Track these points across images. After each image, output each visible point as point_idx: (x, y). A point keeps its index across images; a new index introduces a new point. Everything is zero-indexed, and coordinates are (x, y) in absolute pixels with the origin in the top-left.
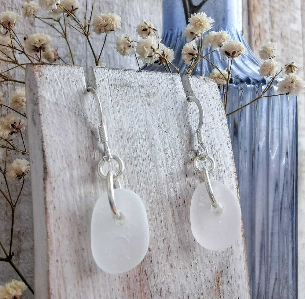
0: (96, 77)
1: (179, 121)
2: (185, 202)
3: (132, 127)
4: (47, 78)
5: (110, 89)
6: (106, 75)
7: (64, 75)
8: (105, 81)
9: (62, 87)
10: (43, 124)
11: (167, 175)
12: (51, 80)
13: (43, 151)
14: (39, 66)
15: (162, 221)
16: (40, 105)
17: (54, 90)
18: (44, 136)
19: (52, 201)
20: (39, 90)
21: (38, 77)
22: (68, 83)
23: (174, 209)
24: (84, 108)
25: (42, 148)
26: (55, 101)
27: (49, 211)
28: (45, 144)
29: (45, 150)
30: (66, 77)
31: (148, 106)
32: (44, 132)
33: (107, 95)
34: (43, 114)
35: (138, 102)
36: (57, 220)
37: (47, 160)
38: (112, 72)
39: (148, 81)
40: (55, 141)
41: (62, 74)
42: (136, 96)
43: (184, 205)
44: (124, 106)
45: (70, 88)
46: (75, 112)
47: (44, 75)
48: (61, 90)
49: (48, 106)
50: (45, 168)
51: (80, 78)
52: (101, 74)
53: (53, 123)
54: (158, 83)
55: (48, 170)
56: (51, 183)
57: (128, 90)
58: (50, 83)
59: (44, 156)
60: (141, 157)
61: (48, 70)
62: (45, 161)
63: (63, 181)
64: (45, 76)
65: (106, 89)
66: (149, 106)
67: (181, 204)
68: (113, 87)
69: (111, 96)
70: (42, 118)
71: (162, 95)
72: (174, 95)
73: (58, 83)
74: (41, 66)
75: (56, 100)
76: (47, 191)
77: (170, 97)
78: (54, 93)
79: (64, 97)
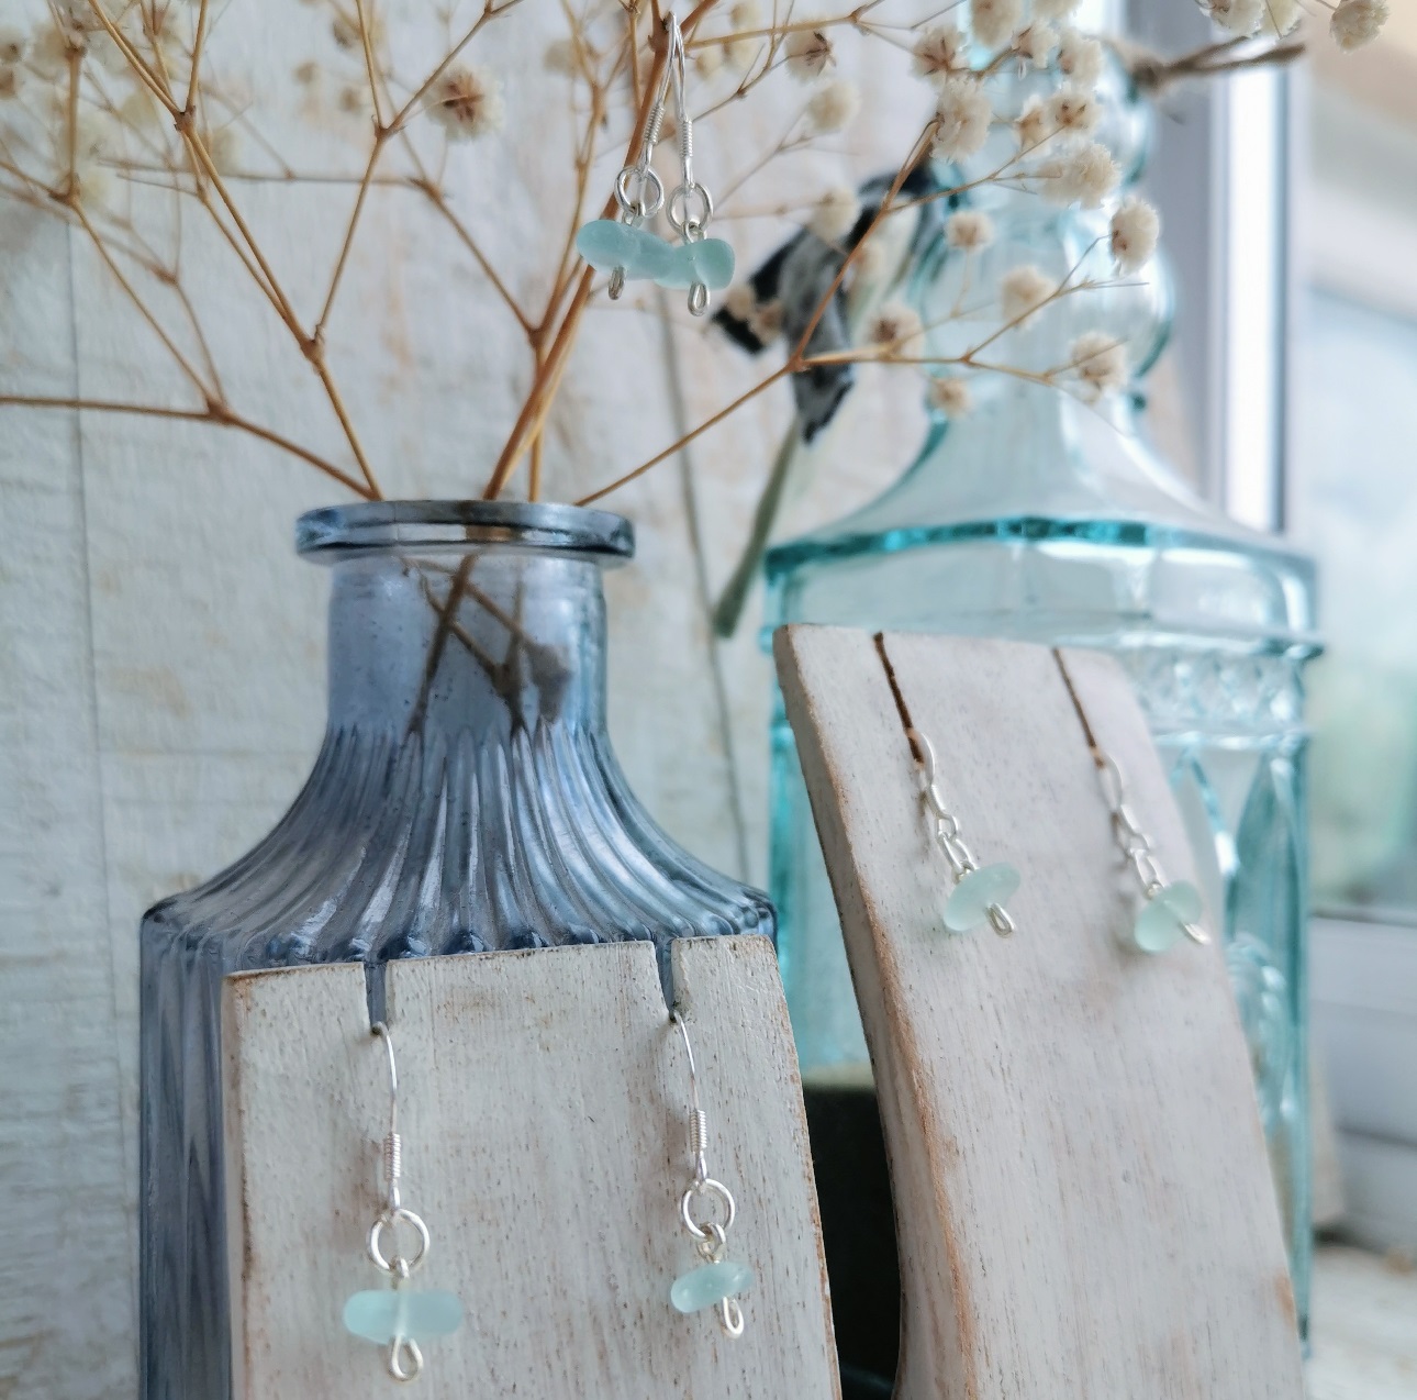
0: (397, 990)
1: (636, 1086)
2: (641, 1316)
3: (490, 1118)
4: (264, 1013)
5: (433, 1020)
6: (426, 979)
7: (309, 999)
8: (421, 997)
9: (301, 1032)
10: (247, 1136)
11: (587, 1244)
12: (275, 1018)
13: (245, 1205)
14: (248, 981)
15: (568, 1374)
16: (243, 1086)
17: (282, 1045)
18: (248, 1166)
19: (262, 1330)
20: (244, 1048)
21: (242, 1013)
22: (318, 1018)
23: (607, 1339)
24: (356, 1081)
25: (243, 1196)
26: (281, 1070)
27: (253, 1357)
28: (249, 1187)
29: (248, 1203)
30: (315, 1003)
31: (541, 1053)
32: (247, 1155)
33: (424, 1038)
34: (249, 1109)
35: (513, 1046)
36: (271, 1379)
37: (252, 1229)
38: (444, 970)
39: (550, 979)
40: (275, 1176)
41: (305, 996)
42: (507, 1028)
43: (639, 1324)
44: (469, 1060)
45: (324, 1031)
46: (332, 1096)
47: (257, 1005)
48: (300, 1040)
49: (261, 1086)
50: (247, 1248)
51: (352, 1001)
52: (412, 980)
53: (272, 1129)
54: (580, 982)
55: (253, 1251)
56: (260, 1285)
57: (485, 1016)
58: (271, 1025)
59: (245, 1218)
60: (511, 1198)
61: (269, 990)
62: (246, 1231)
63: (292, 1277)
64: (261, 1006)
65: (421, 1020)
66: (547, 1054)
67: (628, 1323)
68: (443, 1010)
69: (435, 1040)
70: (246, 1121)
71: (589, 1012)
72: (627, 1011)
73: (290, 1025)
74: (253, 980)
75: (286, 1068)
76: (250, 1306)
77: (612, 1019)
78: (281, 1050)
79: (305, 1058)
